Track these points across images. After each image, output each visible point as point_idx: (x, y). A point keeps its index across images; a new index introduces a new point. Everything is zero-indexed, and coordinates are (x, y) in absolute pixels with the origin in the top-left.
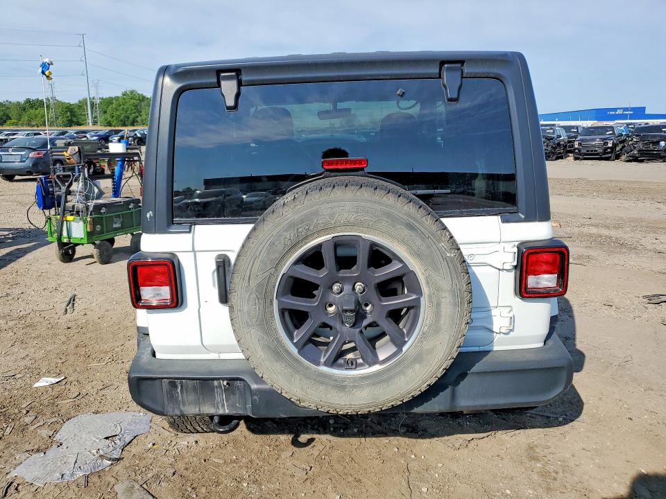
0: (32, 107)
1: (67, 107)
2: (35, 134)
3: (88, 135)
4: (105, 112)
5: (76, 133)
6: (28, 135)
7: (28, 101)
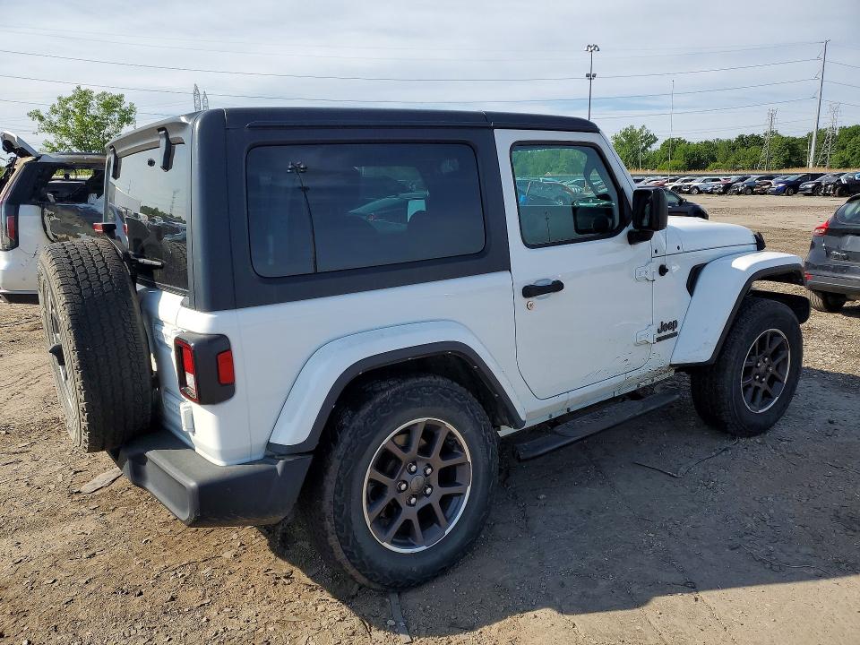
0: (743, 146)
1: (788, 144)
2: (714, 180)
3: (772, 182)
4: (844, 148)
5: (759, 179)
6: (704, 181)
7: (741, 138)
